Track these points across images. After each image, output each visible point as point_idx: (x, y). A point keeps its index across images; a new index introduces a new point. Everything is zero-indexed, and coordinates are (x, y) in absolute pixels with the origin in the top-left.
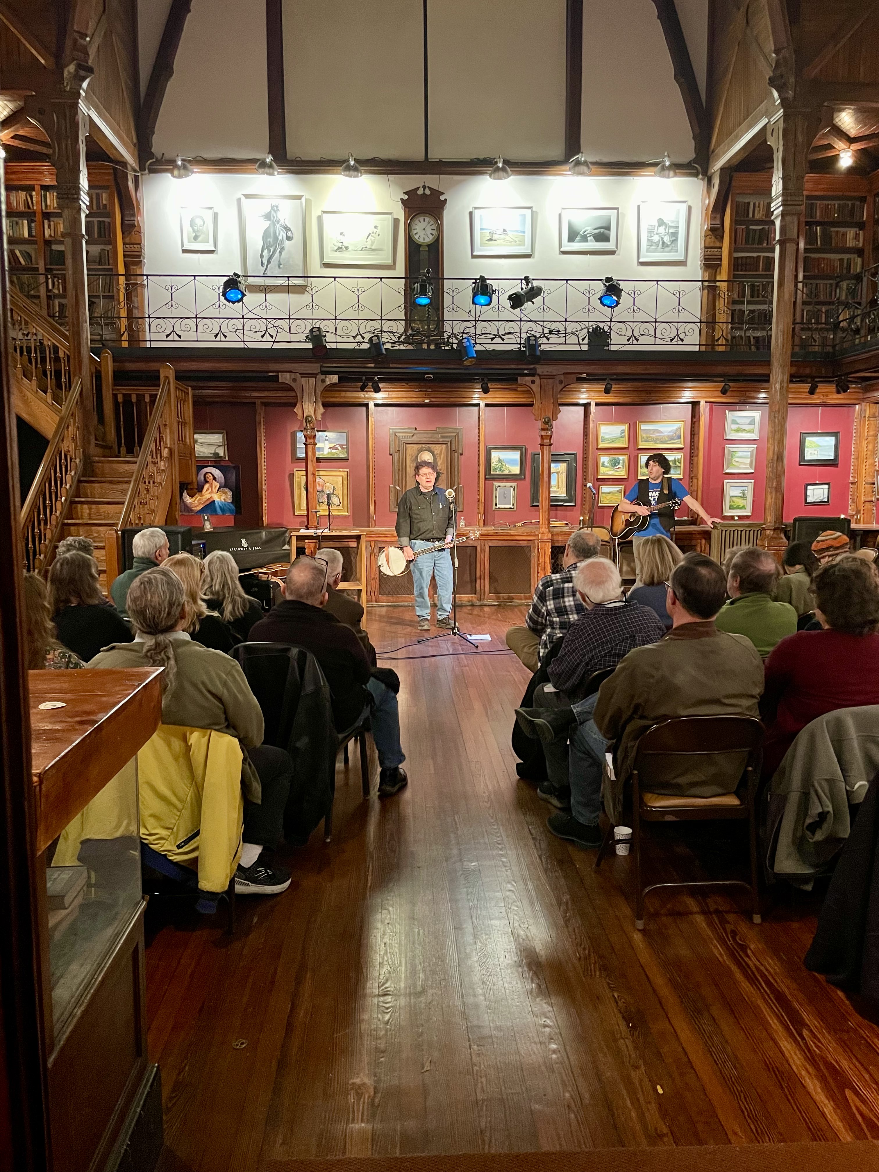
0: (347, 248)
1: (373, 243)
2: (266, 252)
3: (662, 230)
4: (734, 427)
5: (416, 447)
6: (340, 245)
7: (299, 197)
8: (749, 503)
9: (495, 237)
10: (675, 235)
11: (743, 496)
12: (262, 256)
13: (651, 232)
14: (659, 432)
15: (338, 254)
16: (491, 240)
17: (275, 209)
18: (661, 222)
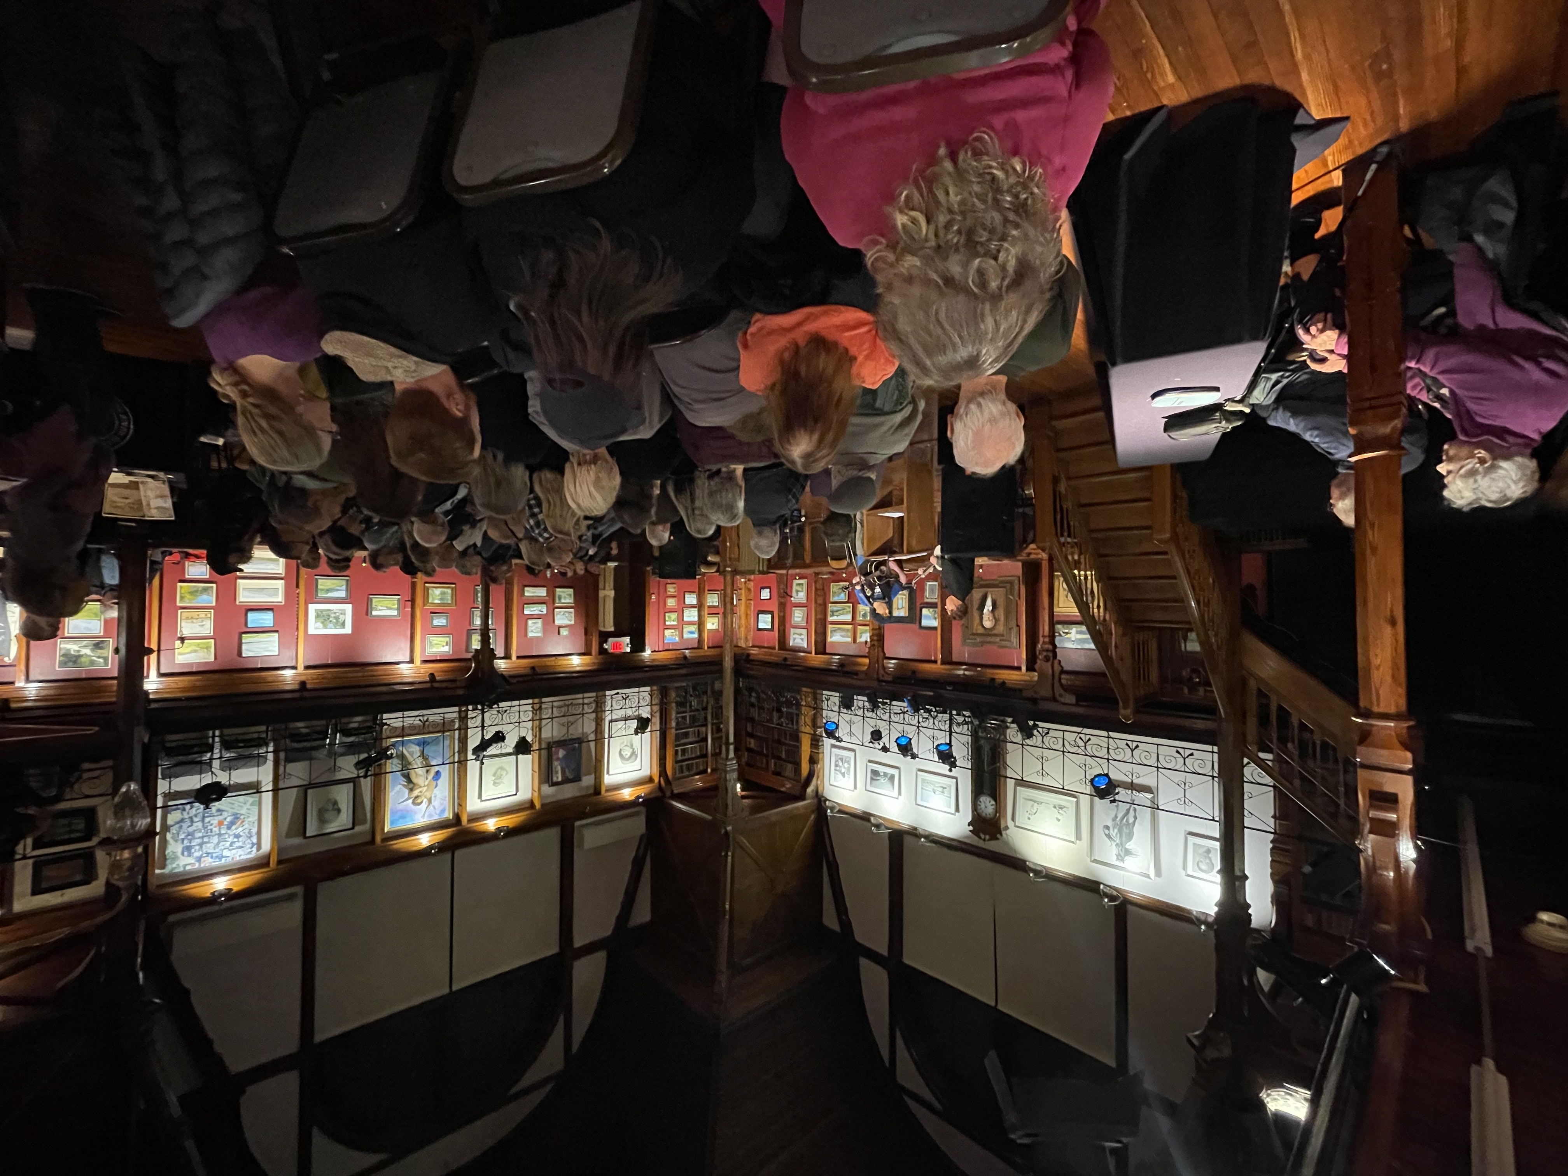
0: (1055, 807)
1: (1032, 806)
2: (1131, 820)
3: (843, 770)
4: (802, 637)
5: (995, 632)
6: (1061, 811)
7: (1095, 861)
8: (795, 588)
9: (941, 789)
10: (836, 766)
11: (797, 591)
12: (1135, 818)
13: (848, 769)
14: (842, 636)
15: (1063, 803)
16: (944, 788)
17: (1120, 858)
18: (843, 775)
